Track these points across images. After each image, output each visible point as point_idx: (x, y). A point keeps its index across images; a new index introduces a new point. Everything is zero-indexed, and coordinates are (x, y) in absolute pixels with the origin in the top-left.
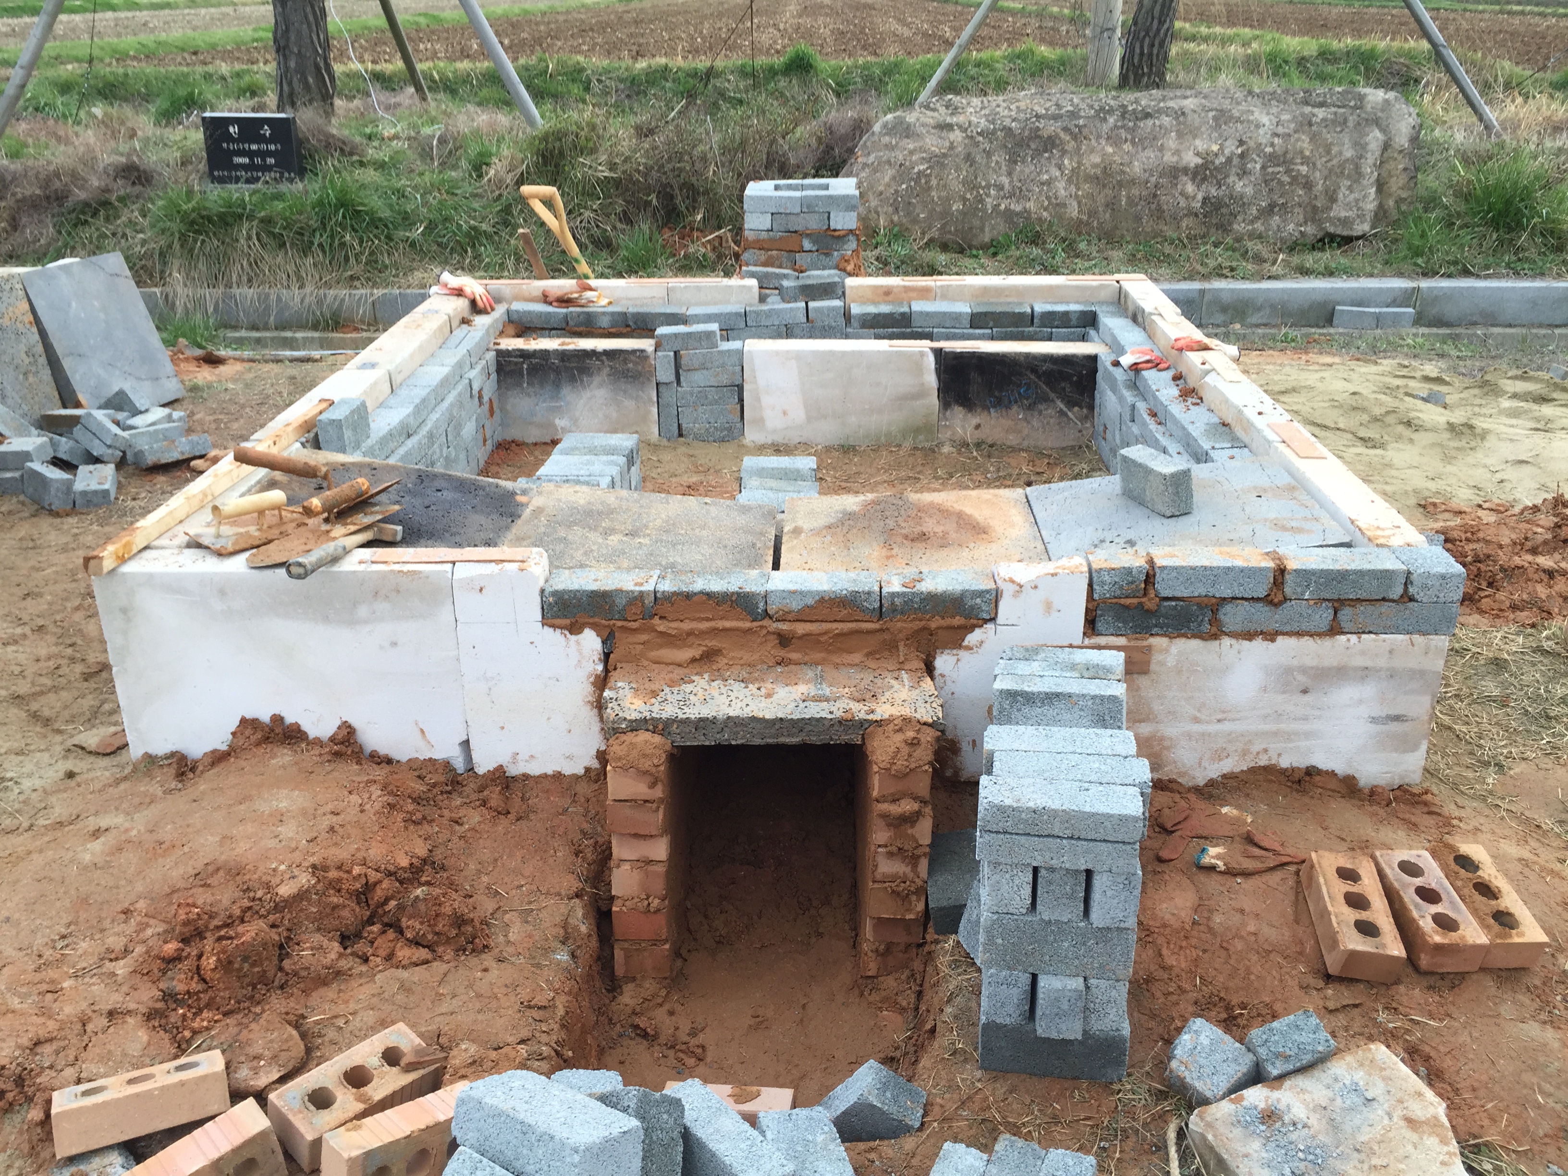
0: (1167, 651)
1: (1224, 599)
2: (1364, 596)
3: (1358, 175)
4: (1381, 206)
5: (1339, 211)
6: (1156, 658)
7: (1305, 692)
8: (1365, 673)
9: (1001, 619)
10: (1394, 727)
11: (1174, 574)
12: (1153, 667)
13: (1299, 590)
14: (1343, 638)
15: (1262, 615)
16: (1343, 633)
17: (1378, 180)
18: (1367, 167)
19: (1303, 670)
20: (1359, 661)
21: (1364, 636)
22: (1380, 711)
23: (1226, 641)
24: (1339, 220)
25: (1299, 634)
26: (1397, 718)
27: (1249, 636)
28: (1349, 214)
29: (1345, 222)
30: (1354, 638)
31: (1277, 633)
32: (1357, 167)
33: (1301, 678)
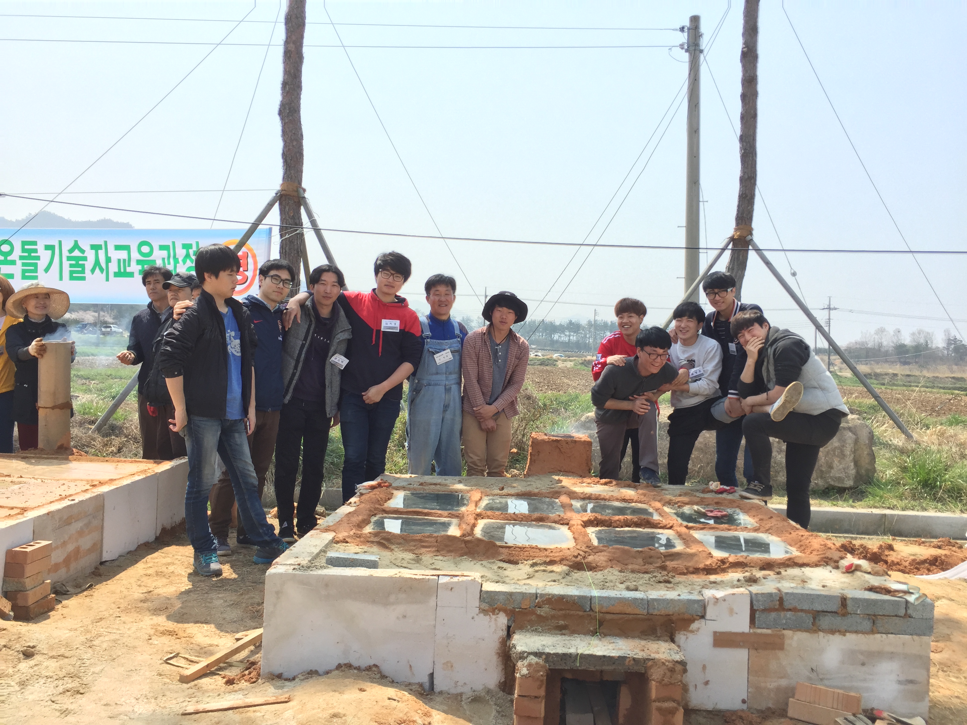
0: (792, 638)
1: (818, 612)
2: (887, 613)
3: (842, 456)
4: (858, 472)
5: (834, 473)
6: (787, 642)
7: (863, 664)
8: (892, 656)
9: (708, 616)
10: (910, 687)
11: (792, 597)
12: (786, 646)
13: (854, 609)
14: (878, 636)
15: (838, 621)
16: (879, 633)
17: (854, 459)
18: (848, 452)
19: (862, 653)
20: (888, 649)
21: (889, 635)
22: (902, 678)
23: (821, 634)
24: (836, 478)
25: (856, 632)
26: (911, 682)
27: (833, 632)
28: (841, 475)
29: (840, 479)
30: (884, 636)
31: (847, 631)
32: (842, 452)
33: (861, 657)
